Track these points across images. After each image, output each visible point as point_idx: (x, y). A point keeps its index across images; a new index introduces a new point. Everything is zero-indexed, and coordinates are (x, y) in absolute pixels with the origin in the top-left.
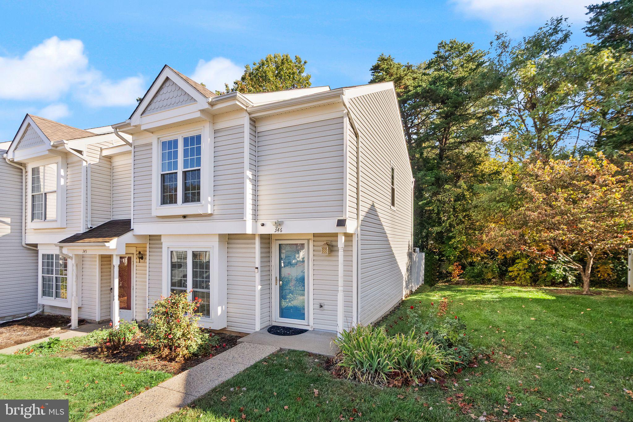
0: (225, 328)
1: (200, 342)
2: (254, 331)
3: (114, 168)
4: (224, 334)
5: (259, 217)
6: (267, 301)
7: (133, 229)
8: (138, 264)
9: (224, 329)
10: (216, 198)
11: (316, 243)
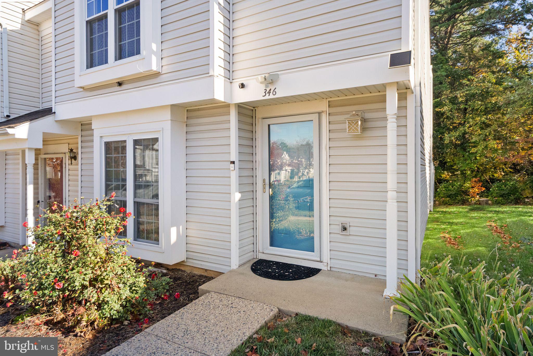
0: (183, 262)
1: (126, 293)
2: (228, 268)
3: (43, 38)
4: (182, 271)
5: (236, 75)
6: (250, 218)
7: (55, 113)
8: (71, 167)
9: (181, 264)
10: (165, 45)
11: (333, 118)
